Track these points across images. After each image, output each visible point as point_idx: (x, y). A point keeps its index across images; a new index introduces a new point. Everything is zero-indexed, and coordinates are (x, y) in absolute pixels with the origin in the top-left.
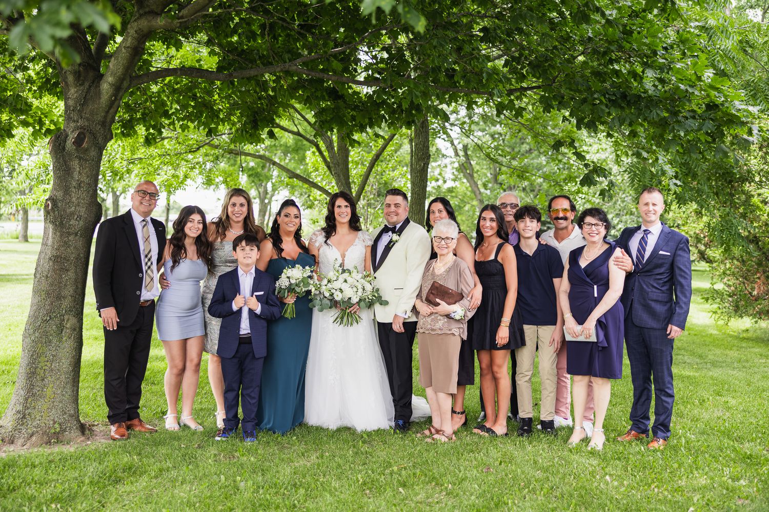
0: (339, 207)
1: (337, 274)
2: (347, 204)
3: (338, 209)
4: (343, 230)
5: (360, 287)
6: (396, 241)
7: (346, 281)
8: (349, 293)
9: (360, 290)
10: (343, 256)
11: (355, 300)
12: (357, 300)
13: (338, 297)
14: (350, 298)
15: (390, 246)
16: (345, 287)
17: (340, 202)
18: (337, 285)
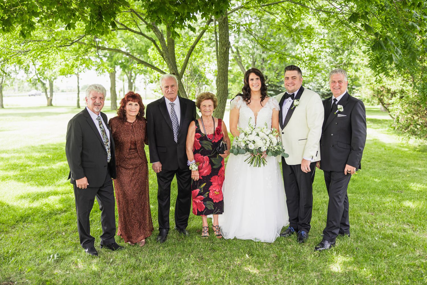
0: (252, 80)
1: (252, 129)
2: (257, 77)
3: (251, 81)
4: (256, 96)
5: (268, 140)
6: (297, 105)
7: (258, 135)
8: (260, 143)
9: (268, 143)
10: (256, 115)
11: (264, 149)
12: (266, 149)
13: (251, 147)
14: (260, 148)
15: (292, 108)
16: (257, 139)
17: (252, 76)
18: (251, 138)
